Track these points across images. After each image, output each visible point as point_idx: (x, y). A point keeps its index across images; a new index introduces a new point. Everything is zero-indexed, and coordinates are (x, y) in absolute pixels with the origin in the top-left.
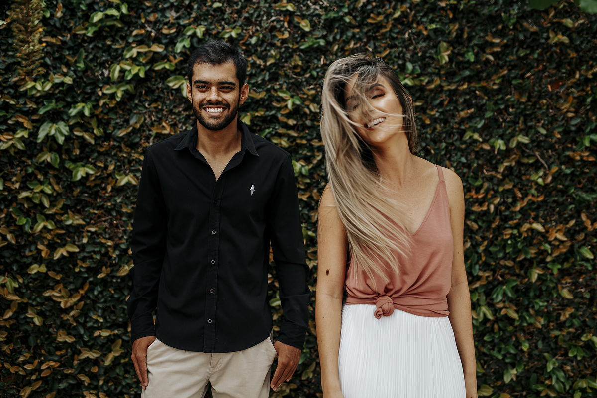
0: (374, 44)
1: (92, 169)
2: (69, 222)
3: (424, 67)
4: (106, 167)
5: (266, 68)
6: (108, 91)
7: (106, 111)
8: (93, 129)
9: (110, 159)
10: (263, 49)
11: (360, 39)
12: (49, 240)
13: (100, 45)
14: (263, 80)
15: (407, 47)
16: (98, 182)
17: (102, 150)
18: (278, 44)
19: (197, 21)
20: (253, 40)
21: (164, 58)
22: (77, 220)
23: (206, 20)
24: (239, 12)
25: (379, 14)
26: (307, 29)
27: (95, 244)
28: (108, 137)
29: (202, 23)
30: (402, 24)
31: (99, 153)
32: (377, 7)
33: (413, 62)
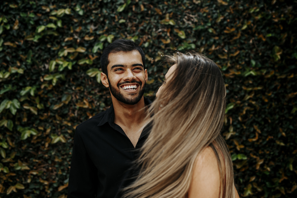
0: (229, 47)
1: (35, 132)
2: (18, 168)
3: (263, 63)
4: (45, 130)
5: (155, 64)
6: (47, 78)
7: (46, 92)
8: (36, 104)
9: (48, 125)
10: (153, 50)
11: (219, 44)
12: (5, 181)
13: (43, 48)
14: (153, 71)
15: (251, 49)
16: (39, 140)
17: (42, 118)
18: (163, 47)
19: (108, 32)
20: (146, 45)
21: (85, 56)
22: (24, 166)
23: (114, 31)
24: (137, 26)
25: (232, 27)
26: (183, 37)
27: (36, 183)
28: (46, 110)
29: (112, 33)
30: (248, 33)
31: (41, 121)
32: (231, 22)
33: (255, 59)
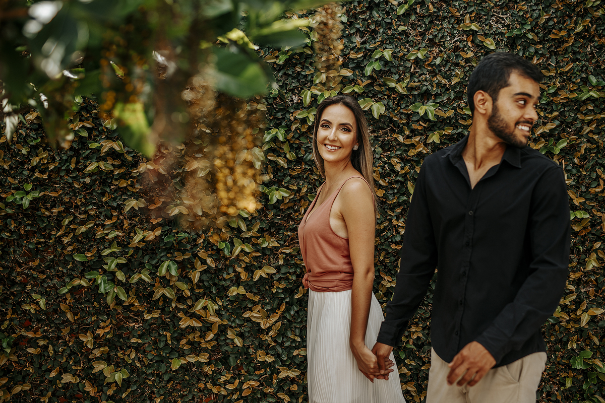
0: (557, 59)
1: (286, 192)
2: (265, 245)
4: (299, 190)
5: (452, 88)
6: (299, 115)
7: (297, 136)
8: (286, 154)
9: (301, 183)
10: (447, 69)
11: (542, 55)
12: (246, 263)
13: (290, 73)
14: (449, 99)
15: (589, 60)
16: (290, 205)
17: (295, 173)
18: (463, 63)
19: (382, 45)
20: (438, 61)
21: (352, 81)
22: (272, 242)
23: (391, 43)
24: (422, 34)
25: (561, 29)
26: (492, 47)
27: (291, 266)
28: (299, 161)
29: (388, 46)
30: (584, 38)
31: (292, 177)
32: (559, 22)
33: (596, 75)
